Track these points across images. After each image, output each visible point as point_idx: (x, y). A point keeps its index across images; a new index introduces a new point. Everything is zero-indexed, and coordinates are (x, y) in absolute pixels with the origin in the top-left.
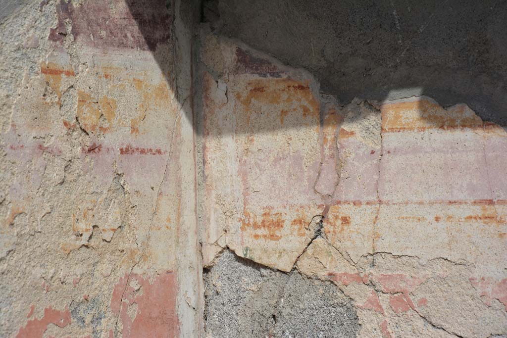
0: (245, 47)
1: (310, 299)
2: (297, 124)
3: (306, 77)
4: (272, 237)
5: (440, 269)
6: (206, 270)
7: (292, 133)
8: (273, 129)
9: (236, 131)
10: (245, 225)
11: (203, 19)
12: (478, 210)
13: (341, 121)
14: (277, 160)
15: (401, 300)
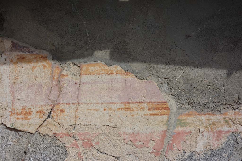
0: (16, 41)
1: (43, 144)
3: (45, 53)
4: (26, 118)
5: (105, 130)
7: (38, 75)
8: (28, 74)
10: (12, 114)
12: (123, 106)
14: (29, 87)
15: (88, 143)
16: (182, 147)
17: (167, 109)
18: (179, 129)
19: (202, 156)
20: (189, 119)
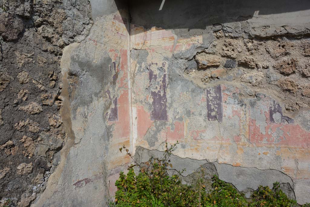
0: (135, 25)
2: (141, 32)
5: (158, 46)
6: (131, 51)
8: (138, 33)
9: (134, 34)
12: (162, 39)
13: (146, 31)
14: (139, 37)
15: (153, 50)
16: (178, 49)
17: (174, 38)
18: (178, 44)
19: (184, 52)
20: (181, 41)
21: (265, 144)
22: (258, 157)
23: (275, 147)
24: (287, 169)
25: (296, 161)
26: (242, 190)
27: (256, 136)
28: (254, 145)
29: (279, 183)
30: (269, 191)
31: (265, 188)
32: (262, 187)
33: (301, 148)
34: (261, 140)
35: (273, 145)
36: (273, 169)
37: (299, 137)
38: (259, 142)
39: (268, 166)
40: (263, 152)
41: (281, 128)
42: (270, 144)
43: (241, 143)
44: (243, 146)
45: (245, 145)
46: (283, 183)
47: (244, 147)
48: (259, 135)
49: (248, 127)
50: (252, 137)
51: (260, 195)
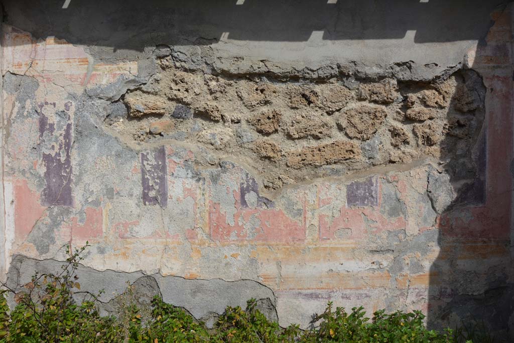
0: (14, 27)
1: (28, 81)
2: (26, 44)
3: (29, 33)
4: (20, 68)
5: (57, 73)
6: (3, 76)
7: (25, 46)
8: (20, 45)
9: (11, 46)
10: (13, 66)
11: (3, 21)
12: (66, 61)
13: (37, 43)
14: (21, 51)
15: (49, 79)
16: (95, 81)
17: (87, 61)
18: (94, 72)
19: (106, 86)
20: (100, 68)
21: (233, 241)
22: (224, 262)
23: (249, 245)
24: (266, 278)
25: (279, 265)
26: (201, 317)
27: (220, 230)
28: (218, 242)
29: (255, 299)
30: (242, 313)
31: (235, 309)
32: (231, 308)
33: (285, 245)
34: (228, 234)
35: (245, 243)
36: (246, 280)
37: (282, 228)
38: (226, 237)
39: (240, 275)
40: (231, 253)
41: (256, 215)
42: (242, 240)
43: (197, 242)
44: (200, 246)
45: (204, 244)
46: (261, 299)
47: (202, 247)
48: (224, 227)
49: (207, 214)
50: (214, 231)
51: (228, 322)
